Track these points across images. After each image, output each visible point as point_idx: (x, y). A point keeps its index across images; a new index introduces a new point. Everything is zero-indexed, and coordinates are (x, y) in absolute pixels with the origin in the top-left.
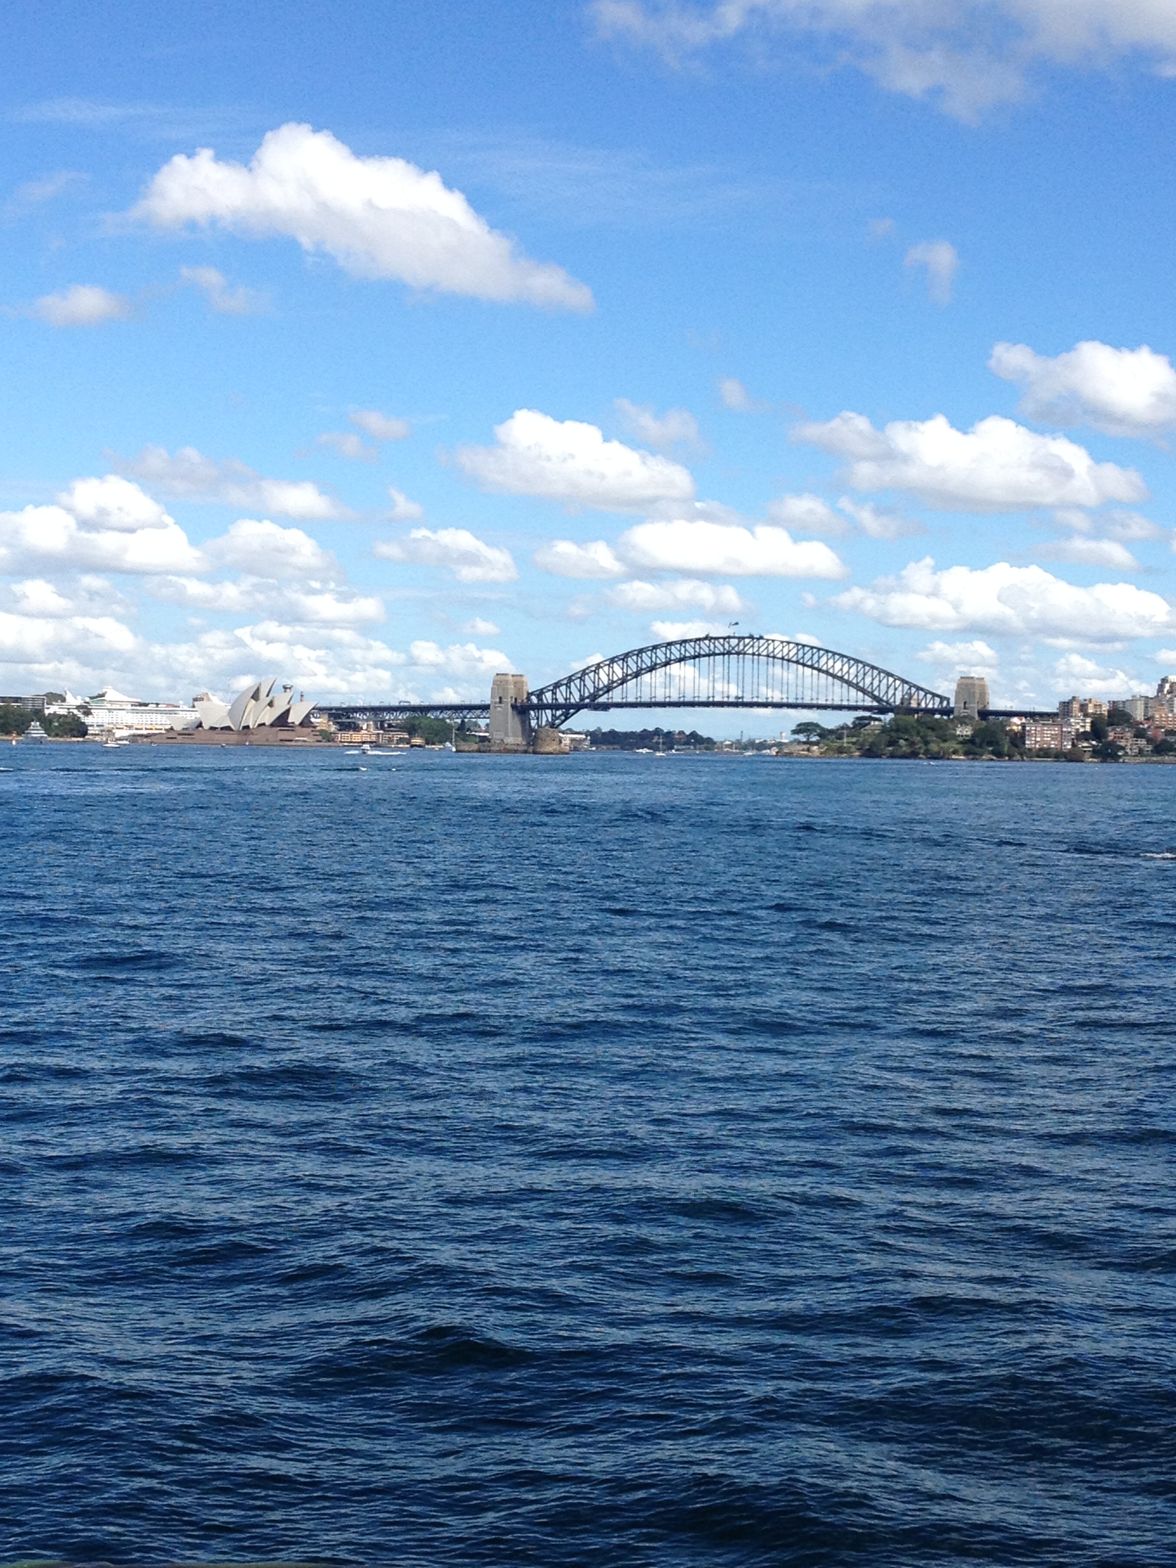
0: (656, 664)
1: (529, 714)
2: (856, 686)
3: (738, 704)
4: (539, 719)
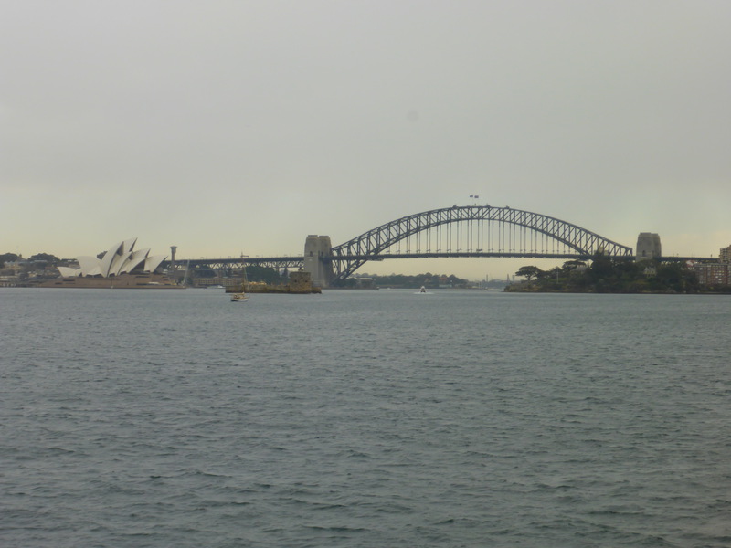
0: (420, 227)
1: (332, 264)
2: (564, 241)
3: (479, 254)
4: (339, 268)
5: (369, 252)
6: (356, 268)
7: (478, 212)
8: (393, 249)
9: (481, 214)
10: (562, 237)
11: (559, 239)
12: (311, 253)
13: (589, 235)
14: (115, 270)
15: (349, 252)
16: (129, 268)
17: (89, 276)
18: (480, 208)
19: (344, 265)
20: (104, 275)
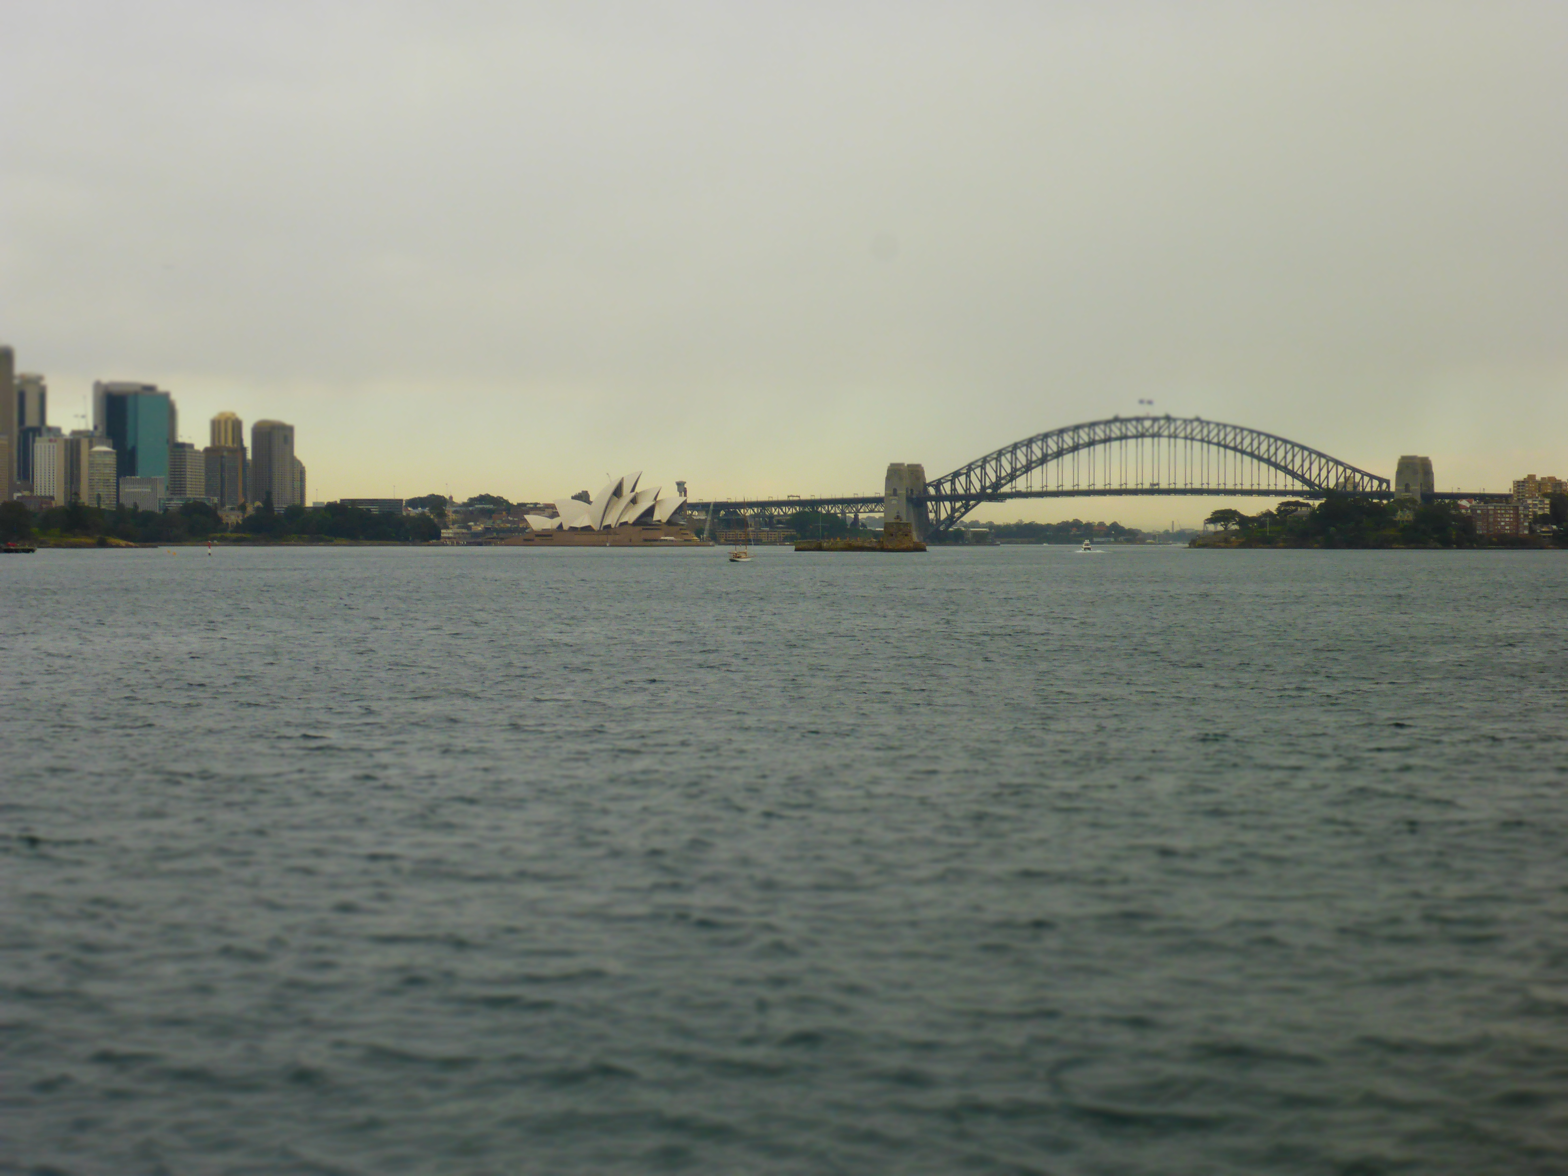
0: (1063, 449)
1: (927, 506)
2: (1286, 470)
3: (1154, 491)
4: (937, 512)
5: (983, 488)
6: (963, 514)
7: (1152, 426)
8: (1021, 484)
9: (1156, 429)
10: (1283, 464)
11: (1277, 466)
12: (895, 490)
13: (1323, 461)
14: (611, 520)
15: (954, 489)
16: (632, 516)
17: (573, 529)
18: (1155, 420)
19: (945, 509)
20: (596, 527)
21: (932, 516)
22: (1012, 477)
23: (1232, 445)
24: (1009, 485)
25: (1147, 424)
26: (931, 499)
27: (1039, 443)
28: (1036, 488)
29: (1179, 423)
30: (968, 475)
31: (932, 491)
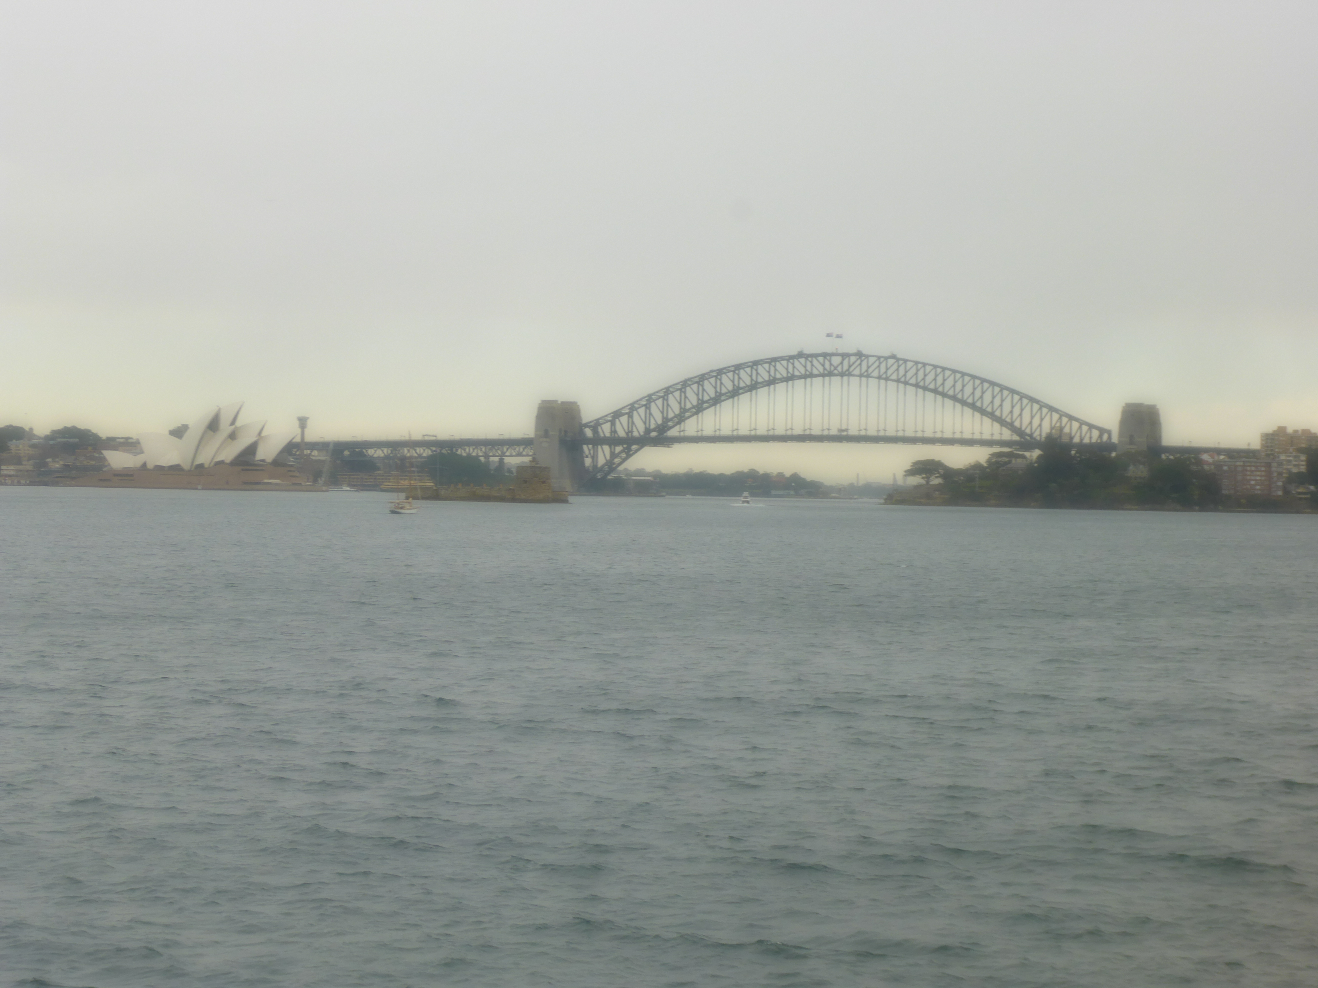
0: (739, 388)
3: (842, 438)
4: (594, 458)
5: (648, 431)
6: (624, 460)
7: (842, 363)
9: (846, 367)
10: (989, 409)
11: (983, 412)
12: (546, 432)
13: (1036, 407)
15: (614, 431)
17: (159, 468)
18: (845, 356)
19: (603, 454)
20: (186, 466)
21: (588, 462)
22: (681, 418)
23: (932, 386)
24: (677, 428)
25: (836, 360)
26: (588, 441)
27: (713, 380)
28: (708, 431)
29: (872, 360)
30: (630, 415)
31: (589, 433)
